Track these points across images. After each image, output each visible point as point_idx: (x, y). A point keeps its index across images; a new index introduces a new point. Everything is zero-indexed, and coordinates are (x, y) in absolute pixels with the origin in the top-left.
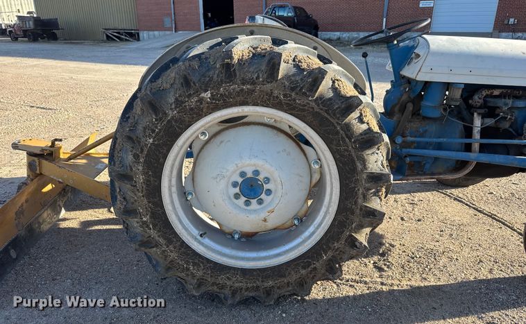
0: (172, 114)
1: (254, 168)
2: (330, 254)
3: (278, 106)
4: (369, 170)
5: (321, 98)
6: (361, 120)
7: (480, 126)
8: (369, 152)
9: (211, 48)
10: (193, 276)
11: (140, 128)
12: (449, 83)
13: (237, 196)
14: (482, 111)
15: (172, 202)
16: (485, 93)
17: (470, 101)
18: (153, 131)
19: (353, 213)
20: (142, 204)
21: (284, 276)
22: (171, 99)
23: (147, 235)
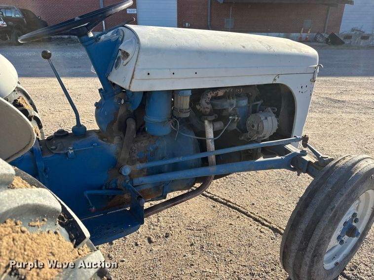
7: (212, 137)
12: (173, 91)
14: (213, 118)
16: (210, 95)
17: (198, 107)
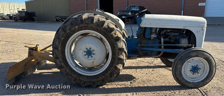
0: (68, 32)
1: (90, 47)
2: (110, 71)
3: (94, 30)
4: (118, 47)
5: (104, 28)
6: (115, 34)
8: (118, 42)
9: (78, 16)
10: (73, 77)
11: (60, 35)
13: (85, 55)
14: (164, 36)
15: (68, 56)
16: (165, 31)
18: (63, 36)
19: (115, 59)
20: (60, 56)
21: (98, 78)
22: (68, 28)
23: (61, 65)
